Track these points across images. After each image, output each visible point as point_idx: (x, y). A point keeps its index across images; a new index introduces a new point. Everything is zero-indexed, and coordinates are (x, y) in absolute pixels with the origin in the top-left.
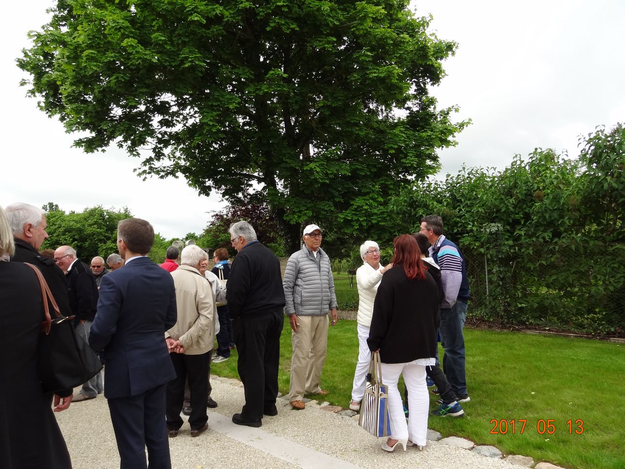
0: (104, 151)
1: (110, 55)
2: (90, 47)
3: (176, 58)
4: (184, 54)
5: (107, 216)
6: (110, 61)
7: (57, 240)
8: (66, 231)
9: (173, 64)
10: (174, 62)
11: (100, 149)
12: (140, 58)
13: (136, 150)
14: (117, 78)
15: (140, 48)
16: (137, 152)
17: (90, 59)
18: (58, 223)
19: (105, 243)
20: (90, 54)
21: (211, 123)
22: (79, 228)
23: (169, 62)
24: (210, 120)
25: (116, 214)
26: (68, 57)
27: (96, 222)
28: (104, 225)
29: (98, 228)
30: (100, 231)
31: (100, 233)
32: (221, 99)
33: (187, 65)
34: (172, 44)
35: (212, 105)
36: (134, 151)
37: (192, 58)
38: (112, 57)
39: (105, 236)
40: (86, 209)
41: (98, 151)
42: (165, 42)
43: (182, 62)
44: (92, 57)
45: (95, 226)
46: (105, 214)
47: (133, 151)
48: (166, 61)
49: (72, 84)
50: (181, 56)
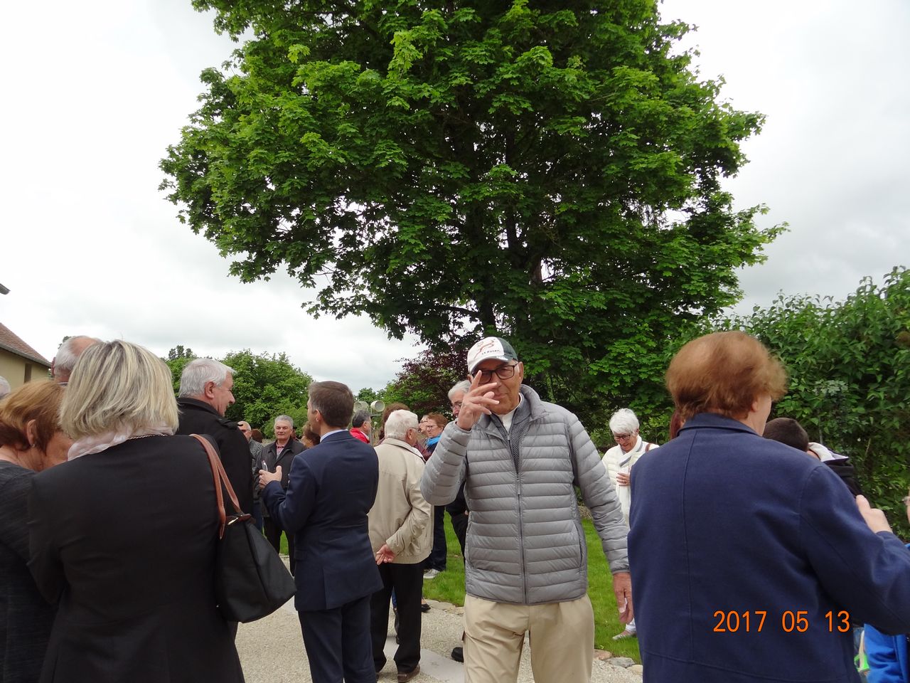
0: (267, 279)
1: (284, 154)
2: (258, 144)
3: (368, 155)
4: (381, 150)
5: (256, 365)
6: (283, 161)
9: (365, 163)
10: (366, 160)
11: (262, 276)
12: (322, 158)
13: (311, 278)
14: (292, 184)
15: (324, 145)
16: (312, 281)
17: (260, 160)
19: (253, 402)
20: (259, 155)
21: (413, 241)
23: (360, 161)
24: (412, 237)
25: (269, 363)
26: (230, 159)
27: (242, 372)
28: (252, 378)
29: (244, 382)
30: (247, 385)
31: (247, 389)
32: (426, 207)
33: (383, 165)
34: (364, 138)
35: (414, 217)
37: (389, 155)
38: (286, 157)
39: (253, 393)
40: (229, 355)
41: (259, 278)
42: (354, 136)
43: (377, 161)
44: (261, 158)
46: (254, 362)
47: (307, 279)
48: (355, 159)
49: (231, 192)
50: (376, 153)
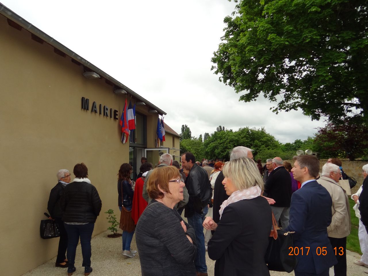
0: (255, 100)
1: (261, 46)
2: (249, 44)
3: (300, 38)
4: (306, 34)
5: (251, 133)
6: (260, 49)
7: (226, 146)
8: (230, 141)
9: (298, 42)
10: (298, 41)
11: (253, 99)
12: (277, 44)
13: (274, 97)
14: (265, 58)
15: (278, 39)
16: (275, 99)
17: (250, 51)
18: (226, 137)
20: (250, 49)
21: (325, 75)
22: (237, 140)
23: (295, 42)
24: (324, 73)
26: (238, 53)
27: (245, 136)
28: (249, 138)
30: (248, 141)
32: (331, 57)
33: (307, 41)
34: (297, 30)
35: (324, 63)
36: (273, 98)
37: (311, 35)
38: (261, 47)
39: (250, 144)
40: (240, 129)
41: (252, 100)
42: (292, 30)
43: (304, 40)
44: (251, 50)
45: (245, 138)
46: (250, 131)
48: (293, 41)
49: (239, 67)
50: (303, 36)
